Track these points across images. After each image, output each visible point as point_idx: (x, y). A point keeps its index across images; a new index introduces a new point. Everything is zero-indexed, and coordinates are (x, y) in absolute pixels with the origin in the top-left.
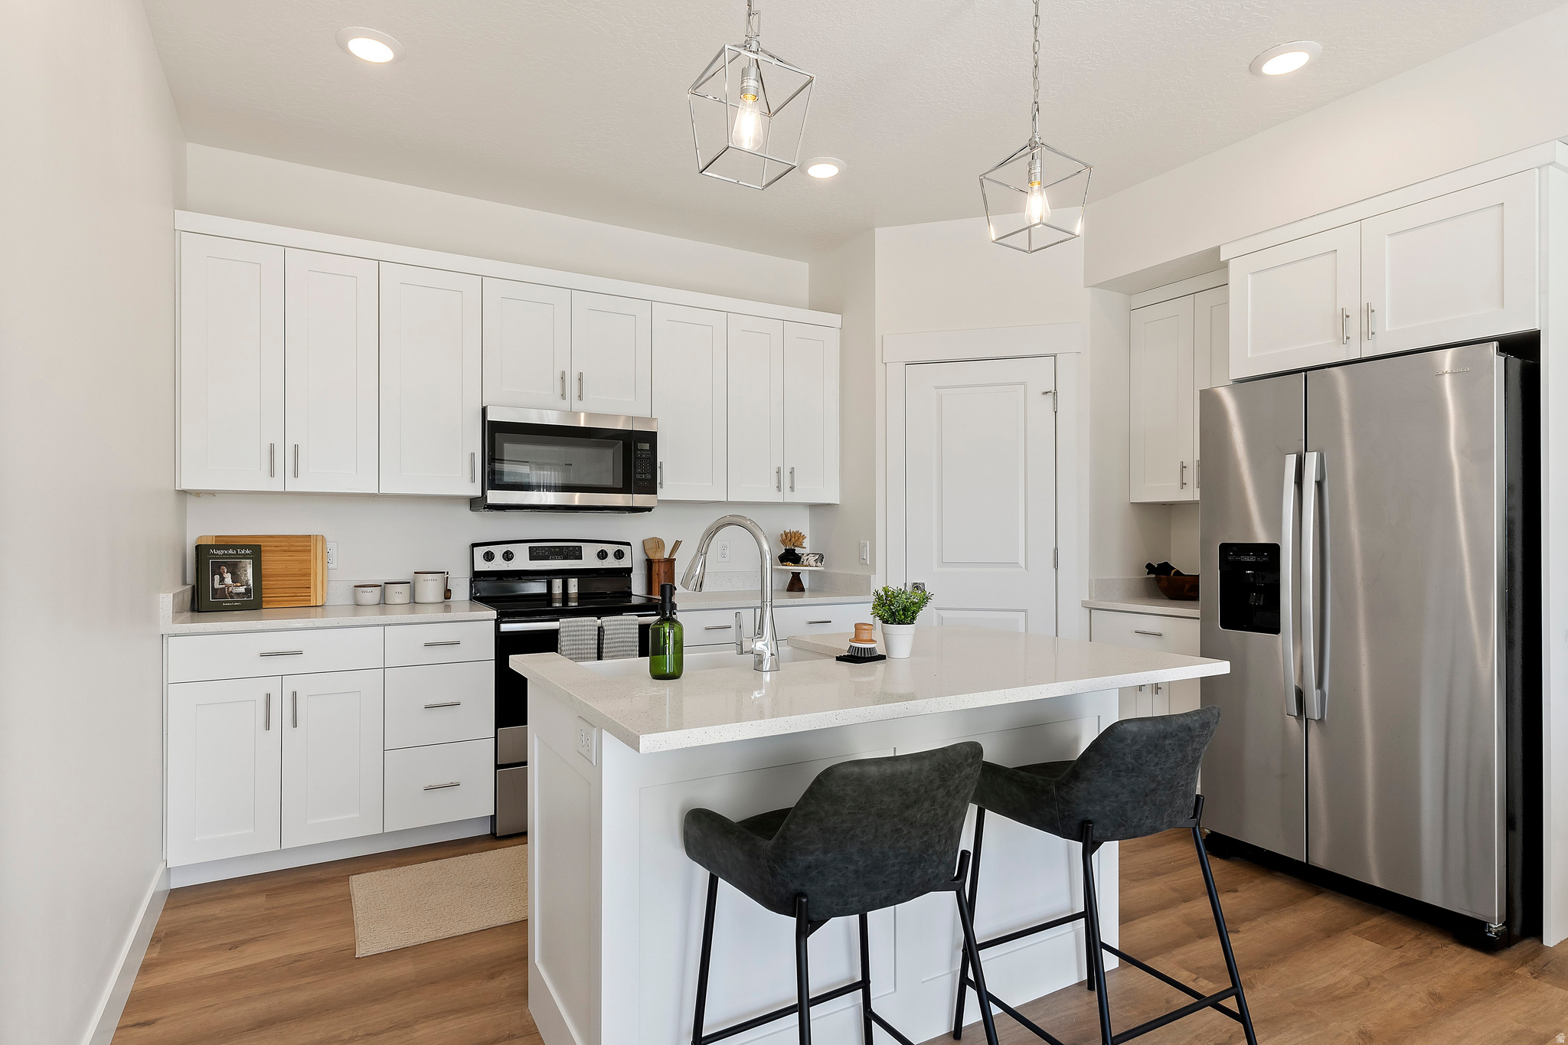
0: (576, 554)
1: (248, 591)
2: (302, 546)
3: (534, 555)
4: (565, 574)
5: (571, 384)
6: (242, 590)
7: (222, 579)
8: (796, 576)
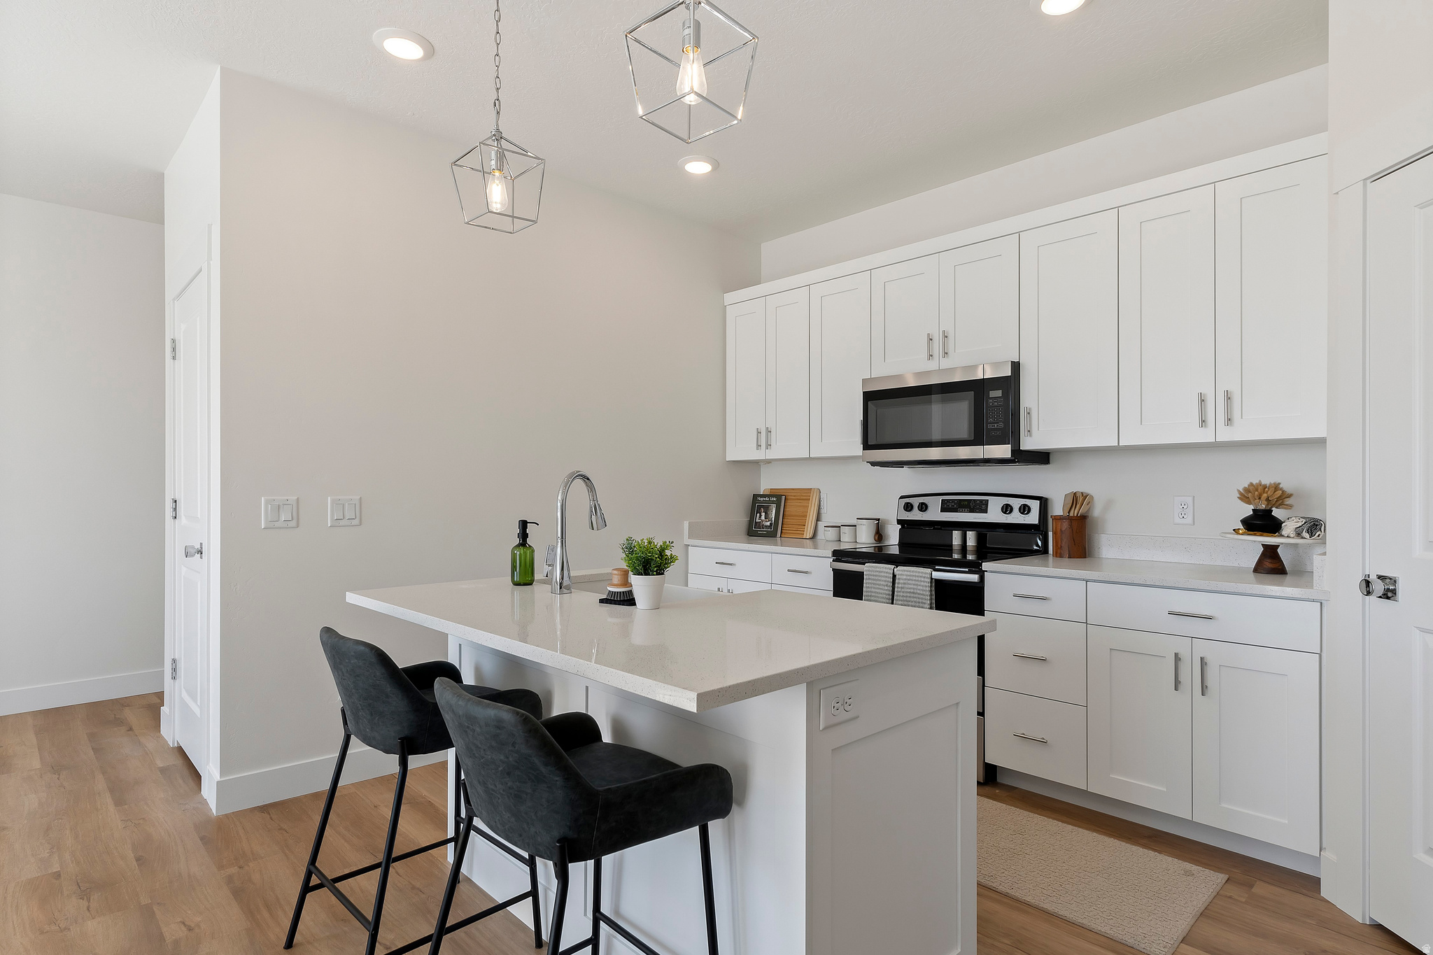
0: (982, 507)
1: (771, 524)
2: (804, 495)
3: (946, 507)
4: (964, 526)
5: (939, 343)
6: (768, 524)
7: (761, 516)
8: (1270, 553)
